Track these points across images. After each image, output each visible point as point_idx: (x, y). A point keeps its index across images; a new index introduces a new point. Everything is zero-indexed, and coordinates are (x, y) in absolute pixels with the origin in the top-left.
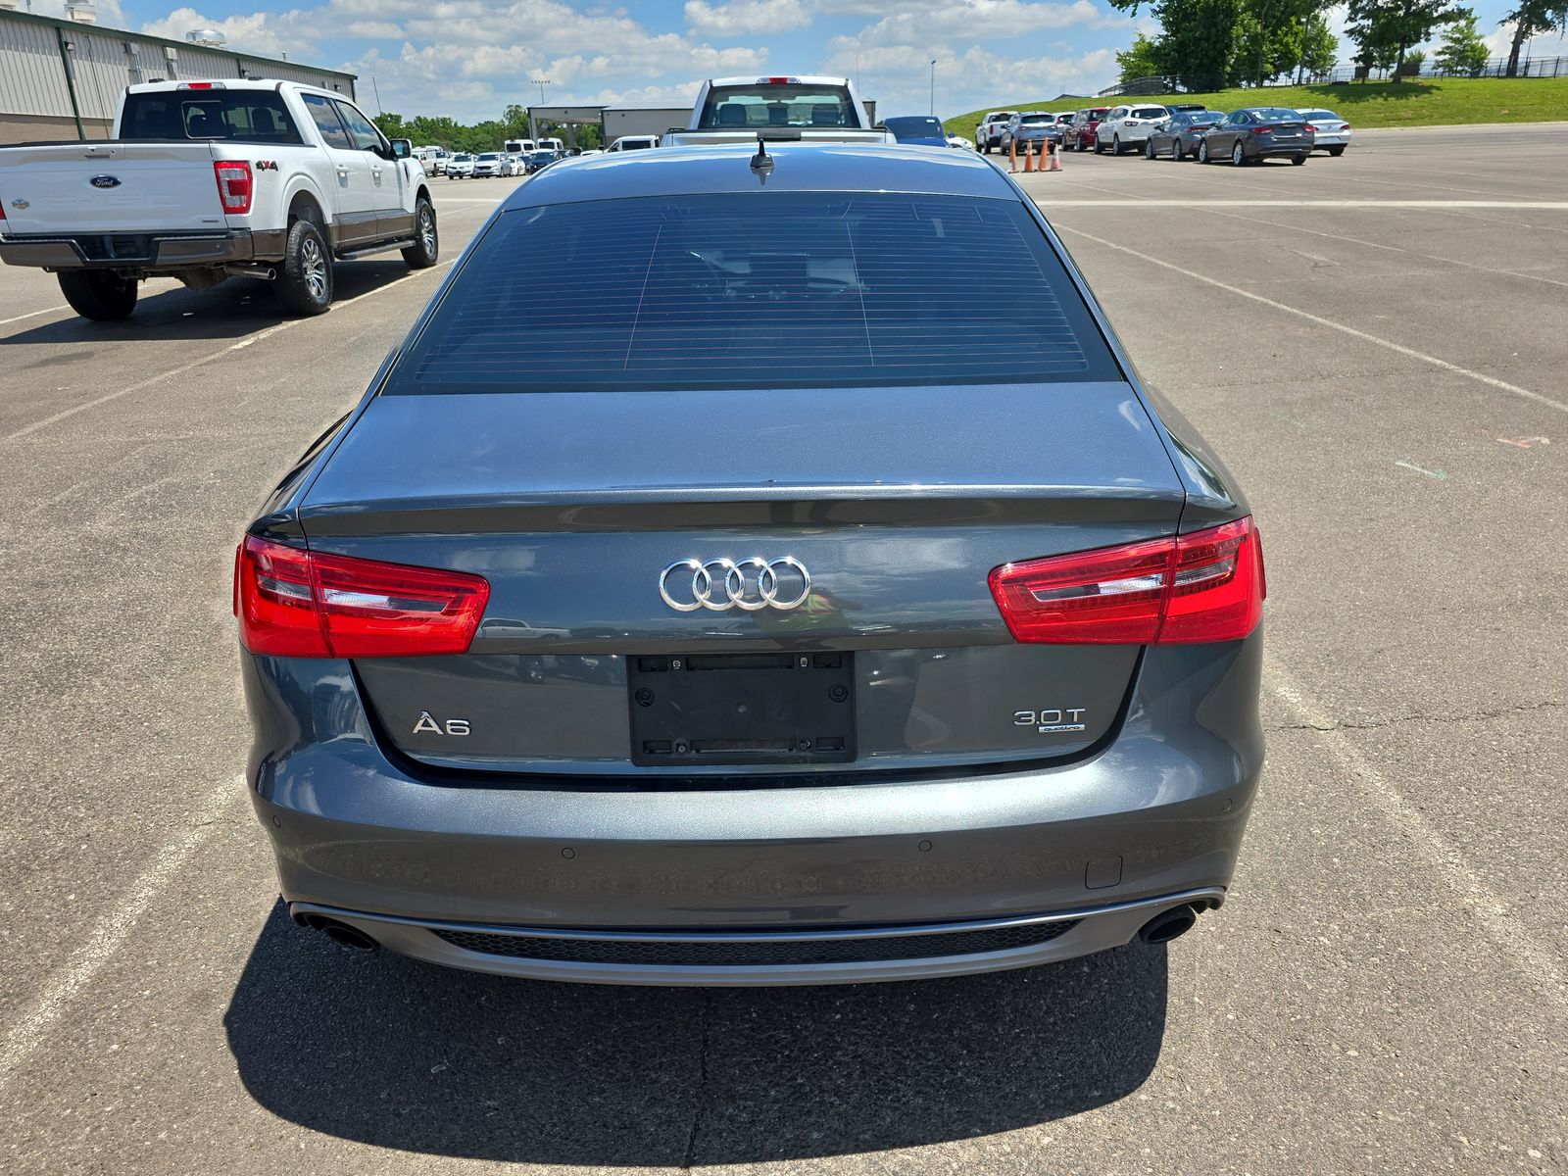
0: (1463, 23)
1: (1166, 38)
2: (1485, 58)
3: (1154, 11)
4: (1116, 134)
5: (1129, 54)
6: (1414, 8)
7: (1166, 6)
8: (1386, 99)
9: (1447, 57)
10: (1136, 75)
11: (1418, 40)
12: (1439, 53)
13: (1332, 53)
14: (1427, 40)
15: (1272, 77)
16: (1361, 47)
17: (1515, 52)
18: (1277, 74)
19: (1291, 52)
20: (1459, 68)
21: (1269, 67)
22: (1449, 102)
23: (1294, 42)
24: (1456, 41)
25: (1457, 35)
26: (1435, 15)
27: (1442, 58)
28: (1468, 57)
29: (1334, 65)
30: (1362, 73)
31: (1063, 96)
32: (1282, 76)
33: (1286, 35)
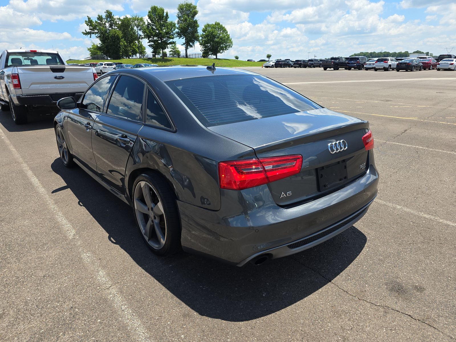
0: (173, 45)
1: (101, 44)
2: (180, 53)
3: (96, 37)
4: (101, 70)
5: (91, 48)
6: (163, 41)
7: (100, 36)
8: (162, 63)
9: (172, 53)
10: (95, 54)
11: (165, 48)
12: (170, 52)
13: (145, 51)
14: (168, 48)
15: (132, 56)
16: (153, 50)
17: (186, 52)
18: (133, 55)
19: (135, 50)
20: (175, 55)
21: (130, 54)
22: (176, 63)
23: (136, 47)
24: (173, 49)
25: (173, 48)
26: (168, 42)
27: (171, 53)
28: (176, 53)
29: (146, 54)
30: (154, 56)
31: (70, 60)
32: (134, 56)
33: (133, 46)
